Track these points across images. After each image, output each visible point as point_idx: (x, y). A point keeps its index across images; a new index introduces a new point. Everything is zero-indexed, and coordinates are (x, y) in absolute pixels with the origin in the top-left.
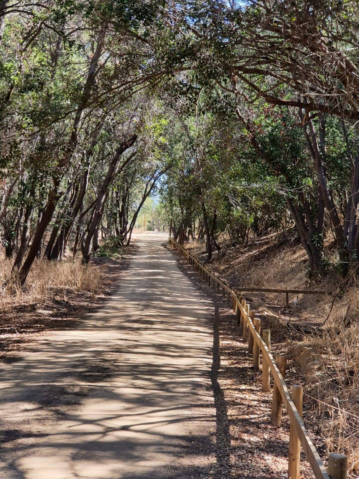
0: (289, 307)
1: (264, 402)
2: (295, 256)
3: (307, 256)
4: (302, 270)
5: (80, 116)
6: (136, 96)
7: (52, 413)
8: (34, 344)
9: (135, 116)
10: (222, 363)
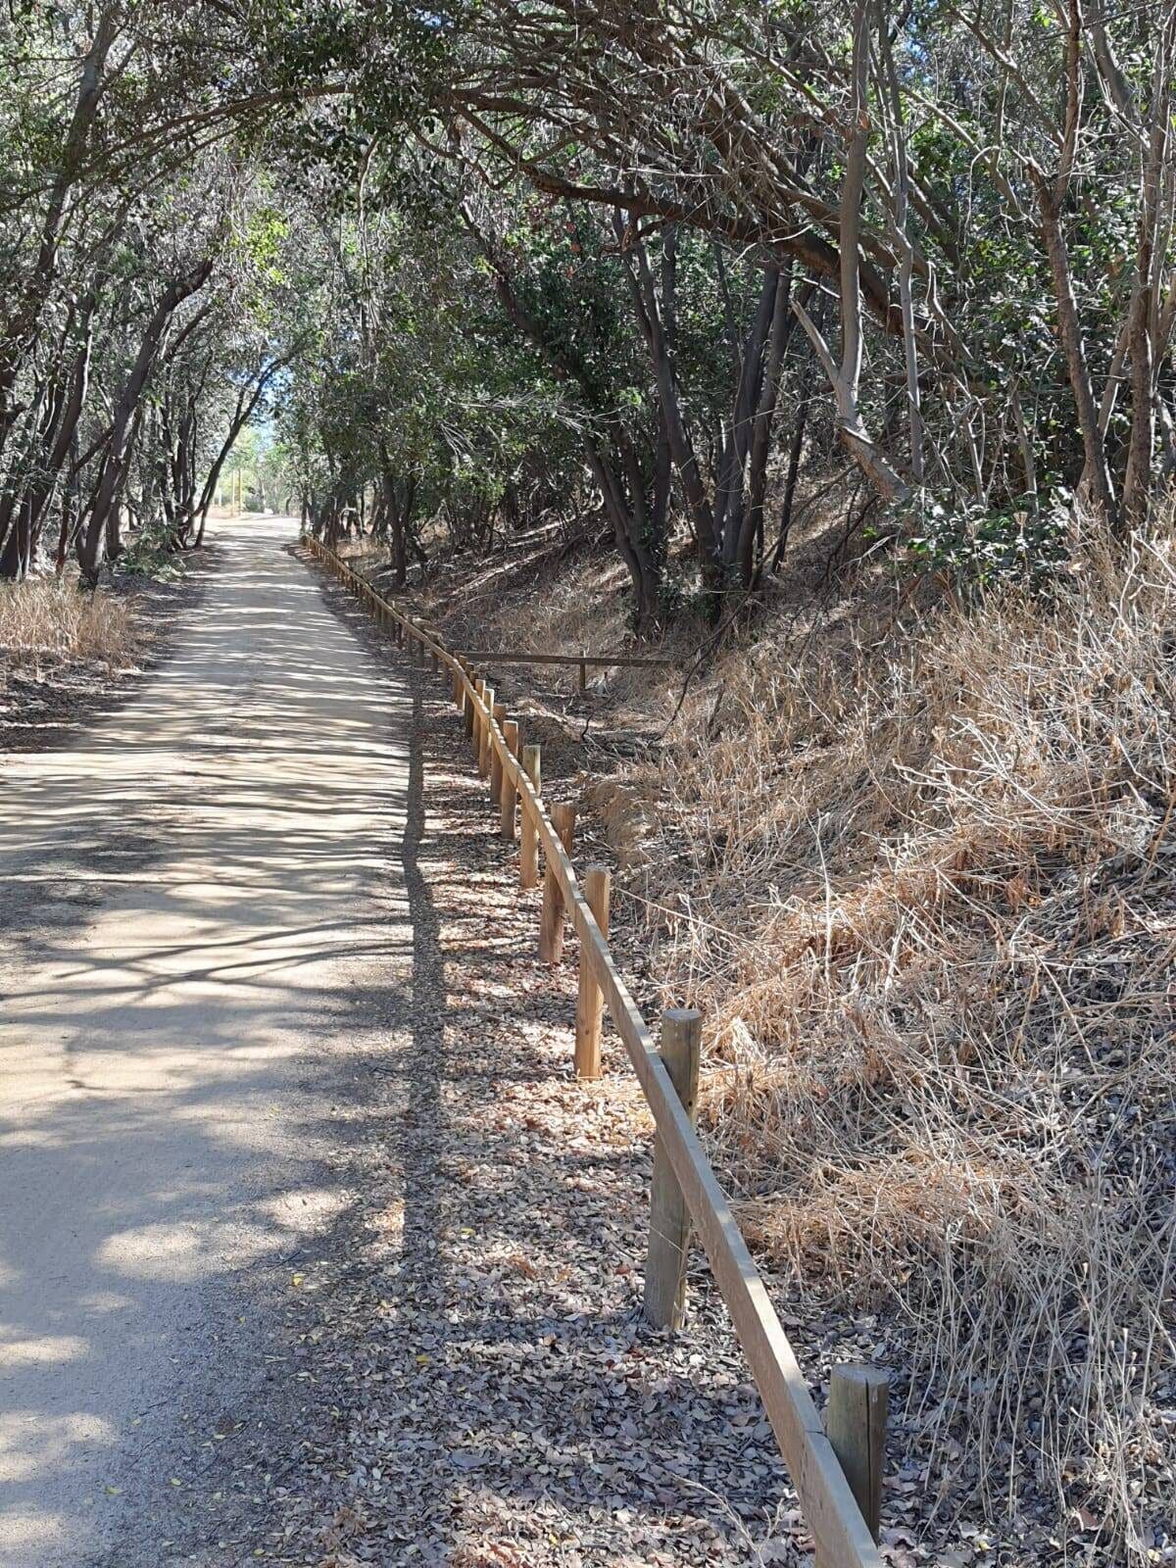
0: (586, 697)
1: (523, 909)
2: (604, 578)
3: (630, 577)
4: (617, 611)
5: (60, 206)
6: (206, 157)
7: (13, 946)
9: (204, 211)
10: (429, 824)
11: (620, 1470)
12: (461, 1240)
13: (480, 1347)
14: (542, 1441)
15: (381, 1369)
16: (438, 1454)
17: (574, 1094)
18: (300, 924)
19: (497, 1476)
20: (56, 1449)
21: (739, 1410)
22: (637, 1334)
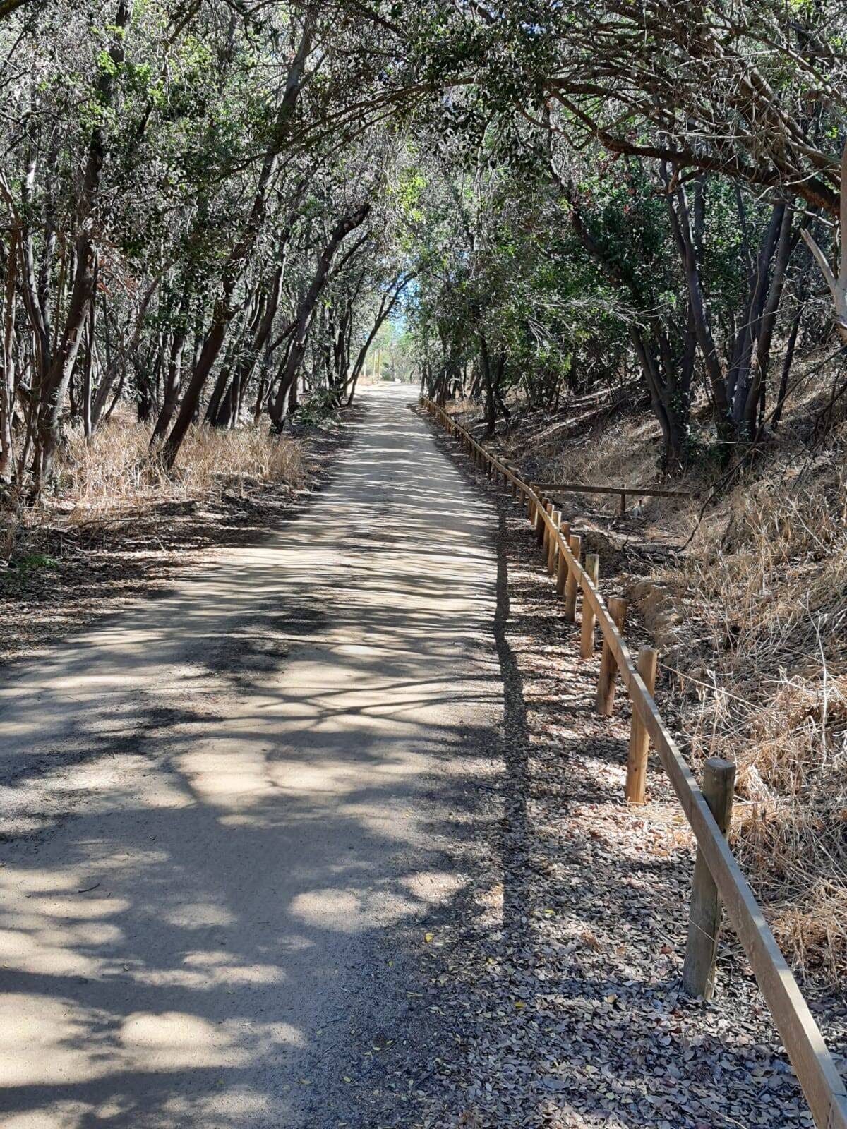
0: (625, 519)
1: (584, 674)
2: (640, 431)
3: (661, 430)
4: (650, 455)
5: (270, 167)
6: (371, 132)
7: (229, 683)
8: (192, 568)
9: (366, 169)
10: (513, 608)
11: (667, 1101)
12: (545, 918)
13: (560, 1000)
14: (610, 1076)
15: (489, 1009)
16: (532, 1078)
17: (625, 815)
18: (424, 677)
19: (576, 1098)
20: (264, 1047)
21: (756, 1064)
22: (678, 1000)
